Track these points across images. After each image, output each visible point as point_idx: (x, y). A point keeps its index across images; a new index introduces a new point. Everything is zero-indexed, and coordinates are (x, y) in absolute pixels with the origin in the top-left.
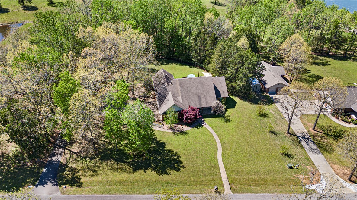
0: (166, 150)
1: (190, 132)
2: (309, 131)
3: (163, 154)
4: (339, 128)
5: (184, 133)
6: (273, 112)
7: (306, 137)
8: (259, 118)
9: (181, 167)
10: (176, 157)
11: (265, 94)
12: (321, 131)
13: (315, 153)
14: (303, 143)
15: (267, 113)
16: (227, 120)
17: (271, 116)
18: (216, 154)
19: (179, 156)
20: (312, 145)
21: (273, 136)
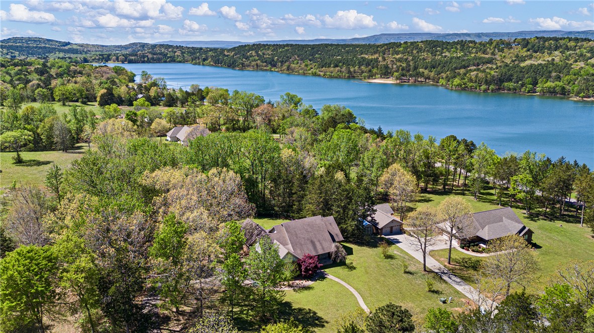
0: (295, 309)
1: (313, 286)
2: (445, 266)
3: (294, 314)
4: (473, 259)
5: (308, 288)
6: (398, 253)
7: (445, 272)
8: (386, 260)
9: (324, 322)
10: (312, 314)
11: (379, 236)
12: (458, 264)
13: (461, 285)
14: (445, 278)
15: (392, 254)
16: (352, 268)
17: (398, 257)
18: (358, 302)
19: (315, 313)
20: (455, 278)
21: (411, 276)
